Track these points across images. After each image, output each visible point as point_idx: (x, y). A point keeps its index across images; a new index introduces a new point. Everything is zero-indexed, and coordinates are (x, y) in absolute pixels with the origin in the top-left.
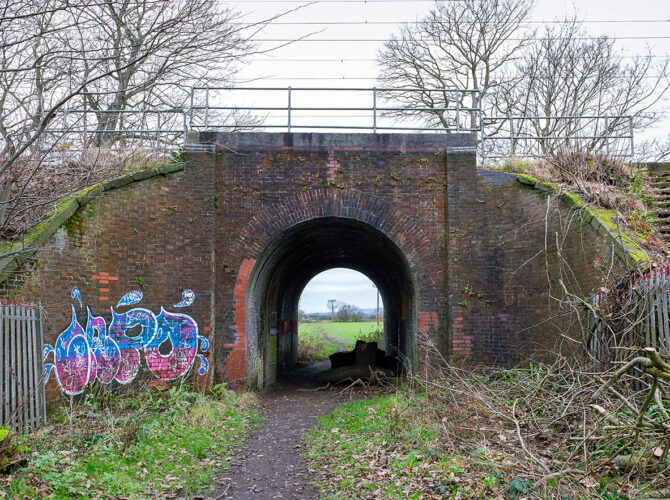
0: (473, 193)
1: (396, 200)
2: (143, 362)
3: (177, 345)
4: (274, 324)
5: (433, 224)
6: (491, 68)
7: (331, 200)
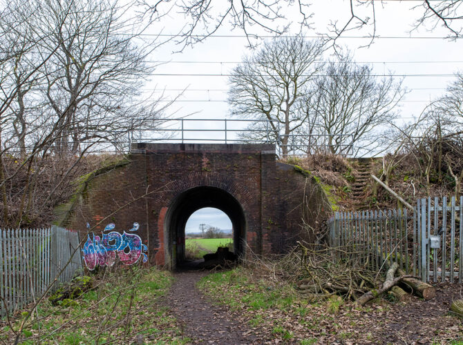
0: (274, 174)
1: (236, 177)
2: (117, 257)
3: (132, 249)
4: (174, 238)
5: (254, 189)
6: (298, 86)
7: (205, 177)
